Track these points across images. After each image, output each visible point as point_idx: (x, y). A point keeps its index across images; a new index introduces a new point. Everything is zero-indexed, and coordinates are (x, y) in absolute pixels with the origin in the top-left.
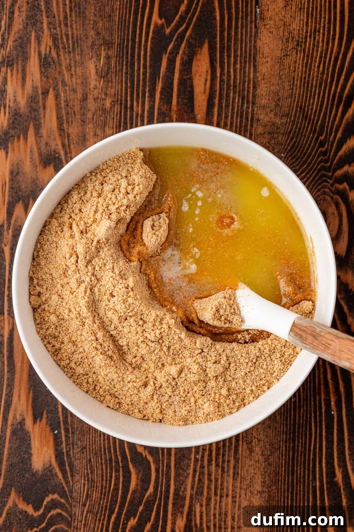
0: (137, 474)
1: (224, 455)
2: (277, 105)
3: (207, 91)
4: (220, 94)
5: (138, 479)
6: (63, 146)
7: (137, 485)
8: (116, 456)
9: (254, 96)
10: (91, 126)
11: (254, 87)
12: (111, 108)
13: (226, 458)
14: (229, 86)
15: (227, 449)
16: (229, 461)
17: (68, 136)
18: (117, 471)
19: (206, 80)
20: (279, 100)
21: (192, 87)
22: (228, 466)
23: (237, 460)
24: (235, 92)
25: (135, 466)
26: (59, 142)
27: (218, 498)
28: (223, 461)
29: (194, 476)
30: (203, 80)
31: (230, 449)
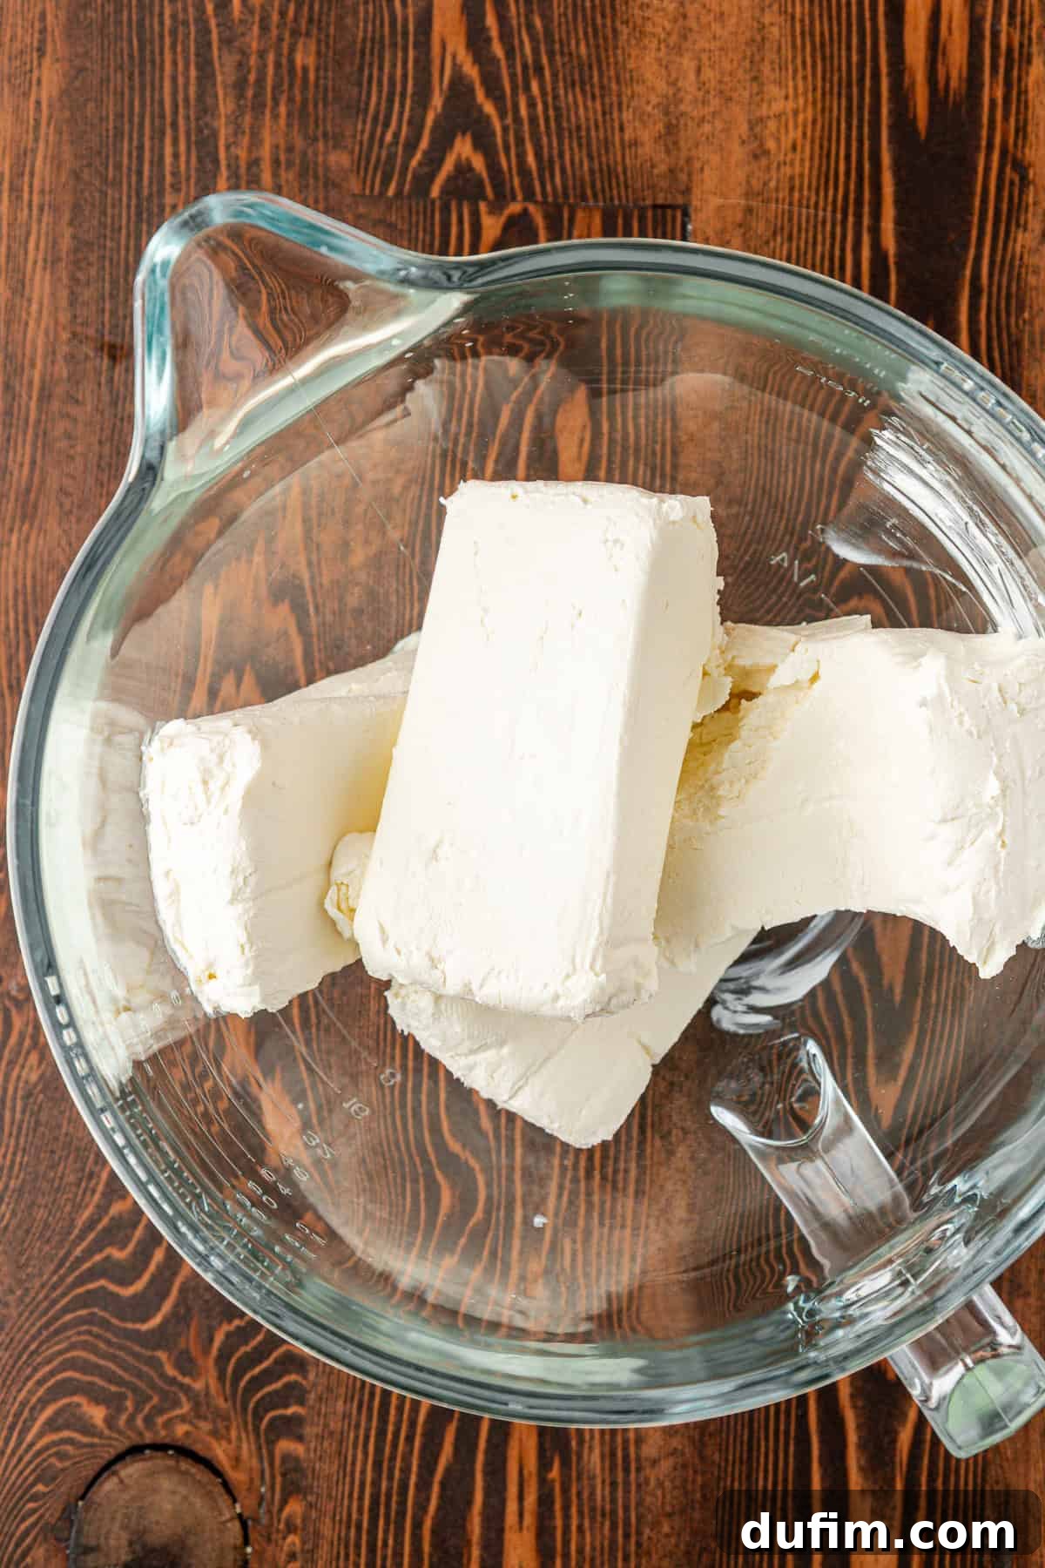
0: (453, 1188)
1: (616, 1160)
2: (719, 483)
3: (585, 458)
4: (610, 461)
5: (453, 1196)
6: (310, 564)
7: (453, 1206)
8: (411, 1157)
9: (675, 467)
10: (360, 527)
11: (675, 453)
12: (401, 494)
13: (622, 1165)
14: (625, 449)
15: (623, 1148)
16: (626, 1171)
17: (318, 546)
18: (415, 1181)
19: (582, 441)
20: (722, 474)
21: (555, 452)
22: (625, 1180)
23: (642, 1170)
24: (637, 460)
25: (446, 1176)
26: (302, 559)
27: (606, 1230)
28: (615, 1172)
29: (560, 1196)
30: (576, 439)
31: (628, 1148)
